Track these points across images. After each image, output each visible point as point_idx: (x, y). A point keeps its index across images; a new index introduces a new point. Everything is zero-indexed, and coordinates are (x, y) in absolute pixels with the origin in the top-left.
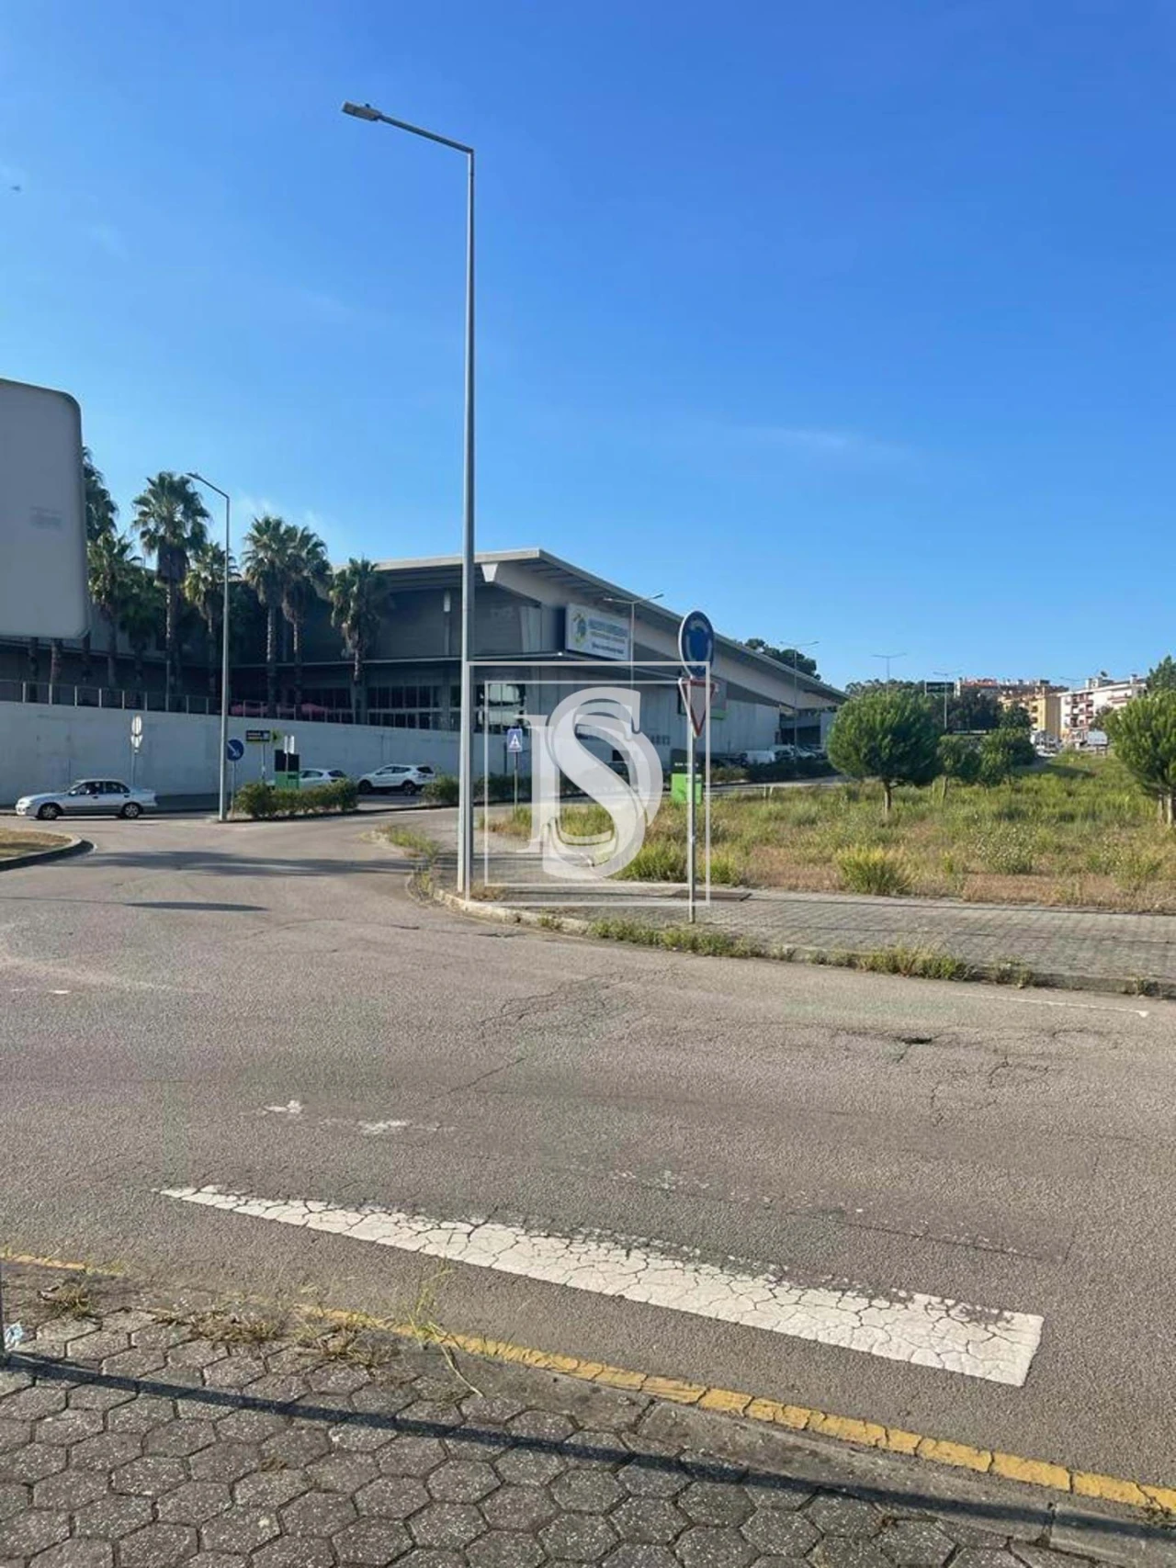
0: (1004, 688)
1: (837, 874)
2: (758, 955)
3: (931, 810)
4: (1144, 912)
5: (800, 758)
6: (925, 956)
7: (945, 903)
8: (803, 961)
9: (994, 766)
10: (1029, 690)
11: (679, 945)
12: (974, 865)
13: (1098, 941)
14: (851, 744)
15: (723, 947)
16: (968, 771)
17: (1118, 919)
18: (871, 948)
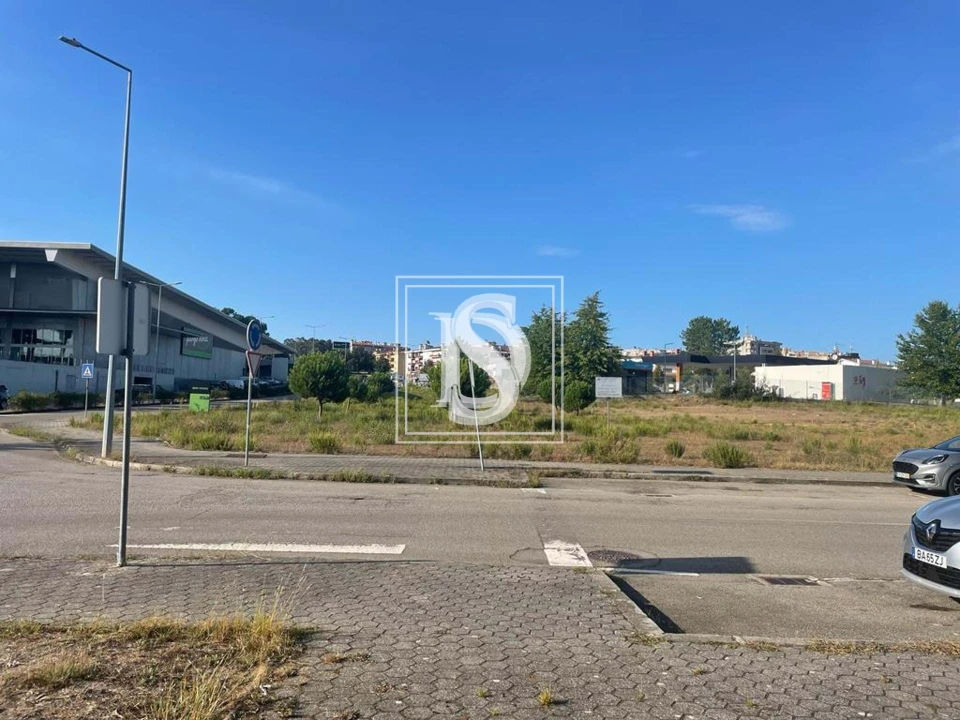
0: (376, 347)
1: (308, 446)
2: (282, 478)
3: (343, 416)
4: (440, 457)
5: (261, 385)
6: (355, 473)
7: (359, 456)
8: (303, 479)
9: (374, 393)
10: (391, 349)
11: (243, 475)
12: (369, 441)
13: (422, 467)
14: (304, 379)
15: (266, 475)
16: (362, 395)
17: (429, 460)
18: (333, 472)
